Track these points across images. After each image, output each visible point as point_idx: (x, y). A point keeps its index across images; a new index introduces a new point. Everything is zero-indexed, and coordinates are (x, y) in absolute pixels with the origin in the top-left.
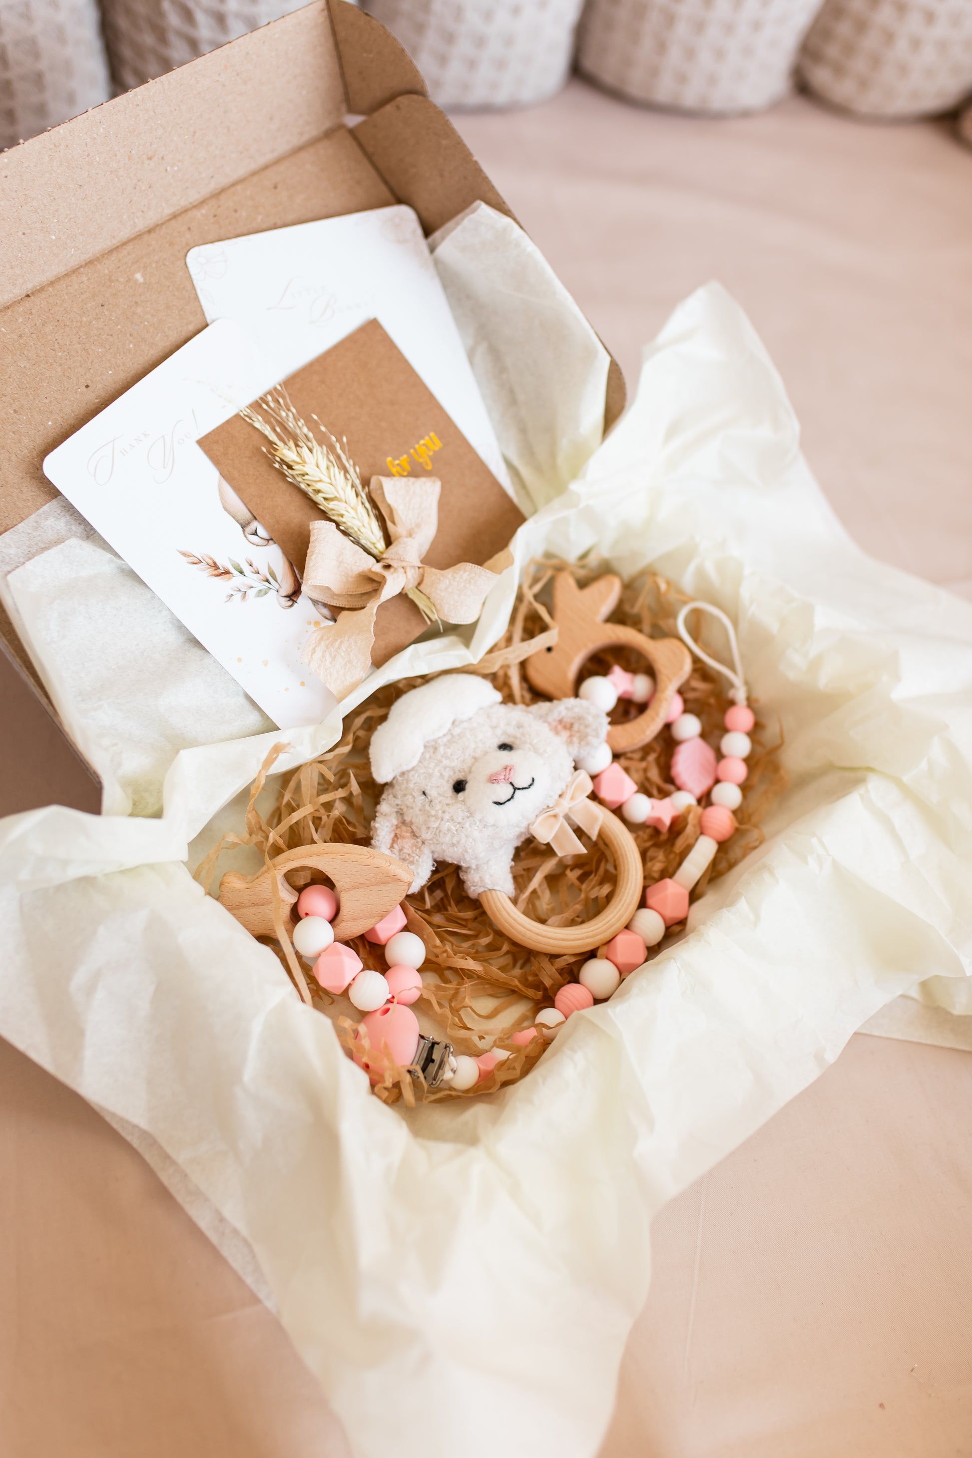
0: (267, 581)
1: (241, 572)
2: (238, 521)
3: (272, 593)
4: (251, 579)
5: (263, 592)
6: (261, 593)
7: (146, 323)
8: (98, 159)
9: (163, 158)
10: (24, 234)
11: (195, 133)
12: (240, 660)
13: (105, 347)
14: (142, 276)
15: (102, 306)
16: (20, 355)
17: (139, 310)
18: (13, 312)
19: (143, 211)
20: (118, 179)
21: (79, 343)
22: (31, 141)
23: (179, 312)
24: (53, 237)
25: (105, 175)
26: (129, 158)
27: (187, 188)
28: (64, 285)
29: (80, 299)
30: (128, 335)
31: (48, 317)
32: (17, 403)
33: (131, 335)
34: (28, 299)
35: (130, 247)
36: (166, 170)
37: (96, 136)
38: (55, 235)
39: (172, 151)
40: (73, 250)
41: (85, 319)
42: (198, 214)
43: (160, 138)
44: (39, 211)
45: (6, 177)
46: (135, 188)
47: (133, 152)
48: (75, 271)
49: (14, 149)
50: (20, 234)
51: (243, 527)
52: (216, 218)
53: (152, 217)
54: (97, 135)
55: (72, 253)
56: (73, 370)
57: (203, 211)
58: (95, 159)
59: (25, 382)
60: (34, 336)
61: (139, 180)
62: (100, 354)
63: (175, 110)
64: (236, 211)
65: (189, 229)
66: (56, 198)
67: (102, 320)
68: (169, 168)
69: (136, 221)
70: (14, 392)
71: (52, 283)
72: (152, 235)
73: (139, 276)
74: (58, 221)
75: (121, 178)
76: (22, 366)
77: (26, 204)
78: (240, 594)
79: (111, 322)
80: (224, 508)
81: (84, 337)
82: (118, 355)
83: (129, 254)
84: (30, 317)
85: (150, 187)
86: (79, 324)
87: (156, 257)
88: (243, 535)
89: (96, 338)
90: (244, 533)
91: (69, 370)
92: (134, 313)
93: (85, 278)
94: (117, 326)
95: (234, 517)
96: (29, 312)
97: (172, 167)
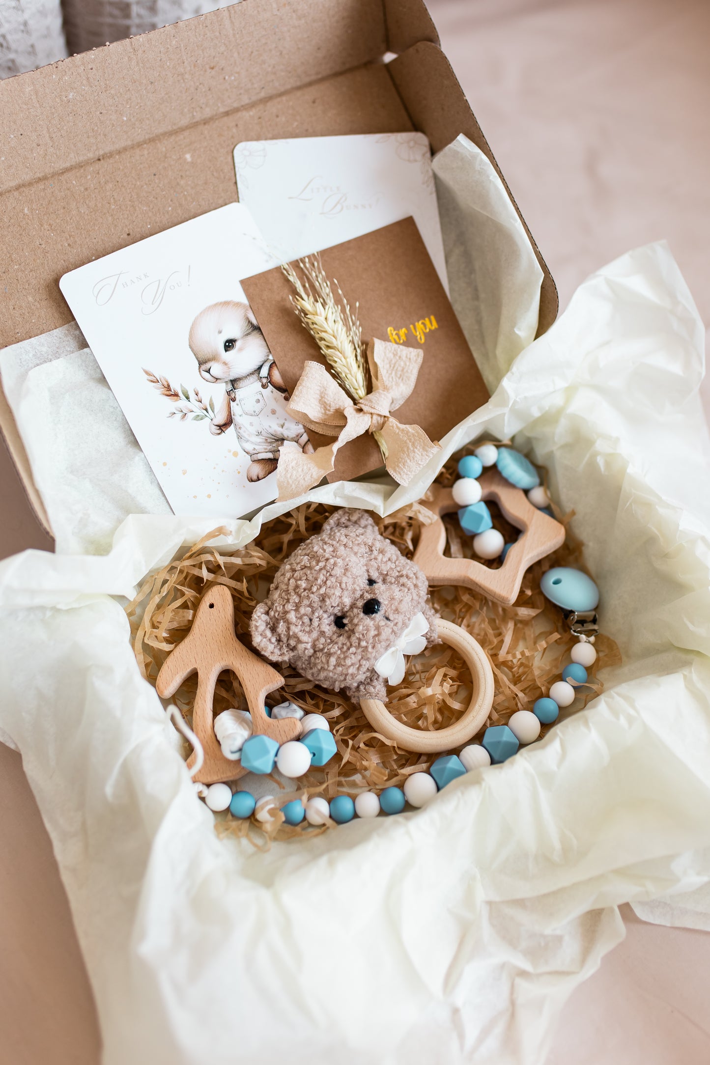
0: (206, 410)
1: (188, 398)
2: (197, 358)
3: (207, 421)
4: (193, 405)
5: (200, 417)
6: (198, 418)
7: (186, 193)
8: (168, 64)
9: (222, 69)
10: (101, 113)
11: (252, 52)
12: (165, 464)
13: (149, 206)
14: (191, 157)
15: (155, 175)
16: (83, 204)
17: (182, 182)
18: (84, 170)
19: (201, 108)
20: (184, 80)
21: (130, 201)
22: (115, 44)
23: (214, 188)
24: (125, 119)
25: (173, 77)
26: (195, 66)
27: (240, 94)
28: (129, 156)
29: (139, 168)
30: (169, 200)
31: (111, 178)
32: (72, 239)
33: (171, 201)
34: (98, 162)
35: (186, 133)
36: (225, 78)
37: (169, 47)
38: (126, 117)
39: (231, 64)
40: (140, 130)
41: (138, 183)
42: (246, 115)
43: (222, 53)
44: (115, 97)
45: (92, 69)
46: (197, 89)
47: (198, 62)
48: (139, 145)
49: (101, 48)
50: (99, 113)
51: (200, 364)
52: (259, 120)
53: (208, 112)
54: (170, 45)
55: (139, 132)
56: (120, 220)
57: (251, 113)
58: (166, 64)
59: (82, 224)
60: (96, 191)
61: (200, 84)
62: (144, 211)
63: (238, 33)
64: (277, 116)
65: (237, 125)
66: (131, 89)
67: (152, 186)
68: (227, 78)
69: (195, 114)
70: (72, 230)
71: (119, 152)
72: (206, 126)
73: (188, 157)
74: (130, 107)
75: (186, 81)
76: (82, 212)
77: (106, 91)
78: (181, 414)
79: (159, 188)
80: (189, 346)
81: (135, 197)
82: (158, 214)
83: (184, 138)
84: (97, 176)
85: (209, 90)
86: (133, 186)
87: (206, 143)
88: (198, 370)
89: (144, 199)
90: (199, 369)
91: (118, 220)
92: (178, 184)
93: (146, 152)
94: (163, 192)
95: (195, 355)
96: (97, 172)
97: (229, 77)
